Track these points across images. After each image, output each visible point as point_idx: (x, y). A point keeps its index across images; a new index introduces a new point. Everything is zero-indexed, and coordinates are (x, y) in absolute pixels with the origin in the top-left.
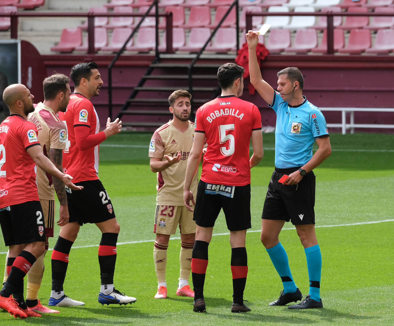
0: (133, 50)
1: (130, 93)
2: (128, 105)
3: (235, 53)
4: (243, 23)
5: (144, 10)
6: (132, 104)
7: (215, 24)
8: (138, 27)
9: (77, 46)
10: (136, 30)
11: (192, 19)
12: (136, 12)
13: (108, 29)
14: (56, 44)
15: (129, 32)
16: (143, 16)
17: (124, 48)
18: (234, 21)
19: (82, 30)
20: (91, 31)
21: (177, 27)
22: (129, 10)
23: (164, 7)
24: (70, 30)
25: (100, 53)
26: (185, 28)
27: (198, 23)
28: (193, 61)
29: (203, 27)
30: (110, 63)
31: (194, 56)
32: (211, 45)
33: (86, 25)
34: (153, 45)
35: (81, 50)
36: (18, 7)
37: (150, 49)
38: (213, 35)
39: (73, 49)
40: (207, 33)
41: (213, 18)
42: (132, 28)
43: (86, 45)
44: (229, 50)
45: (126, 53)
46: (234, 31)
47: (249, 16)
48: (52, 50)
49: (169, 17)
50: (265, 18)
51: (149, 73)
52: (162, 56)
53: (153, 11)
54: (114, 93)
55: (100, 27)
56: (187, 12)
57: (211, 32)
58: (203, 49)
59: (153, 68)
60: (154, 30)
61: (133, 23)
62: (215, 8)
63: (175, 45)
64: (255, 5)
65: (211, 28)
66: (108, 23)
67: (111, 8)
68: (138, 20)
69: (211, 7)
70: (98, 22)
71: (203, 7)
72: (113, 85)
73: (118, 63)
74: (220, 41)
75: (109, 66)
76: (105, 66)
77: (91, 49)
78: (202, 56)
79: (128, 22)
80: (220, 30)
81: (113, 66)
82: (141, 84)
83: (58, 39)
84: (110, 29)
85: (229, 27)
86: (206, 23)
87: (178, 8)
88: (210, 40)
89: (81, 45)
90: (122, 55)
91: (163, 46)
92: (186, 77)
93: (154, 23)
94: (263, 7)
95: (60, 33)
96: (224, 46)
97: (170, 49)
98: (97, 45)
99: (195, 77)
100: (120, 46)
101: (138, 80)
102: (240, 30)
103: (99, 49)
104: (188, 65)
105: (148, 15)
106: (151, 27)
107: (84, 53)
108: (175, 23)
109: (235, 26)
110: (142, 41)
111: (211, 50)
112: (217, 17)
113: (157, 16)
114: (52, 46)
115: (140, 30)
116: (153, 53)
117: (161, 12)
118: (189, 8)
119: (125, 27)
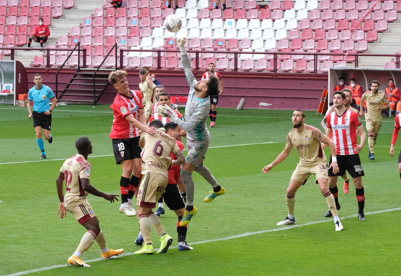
0: (68, 66)
1: (66, 85)
2: (65, 91)
3: (115, 68)
4: (119, 54)
5: (73, 47)
6: (67, 91)
7: (106, 54)
8: (70, 55)
9: (41, 63)
10: (69, 57)
11: (95, 52)
12: (69, 48)
13: (56, 56)
14: (32, 62)
15: (66, 57)
16: (73, 50)
17: (64, 65)
18: (115, 53)
19: (44, 56)
20: (48, 57)
21: (88, 55)
22: (66, 47)
23: (82, 46)
24: (38, 56)
25: (52, 67)
26: (91, 56)
27: (98, 54)
28: (96, 72)
29: (100, 55)
30: (57, 72)
31: (96, 69)
32: (104, 64)
33: (46, 54)
34: (77, 64)
35: (43, 65)
36: (15, 45)
37: (76, 66)
38: (105, 60)
39: (40, 65)
40: (102, 59)
41: (105, 51)
42: (67, 56)
43: (46, 63)
44: (112, 66)
45: (64, 67)
46: (115, 58)
47: (122, 51)
48: (30, 65)
49: (85, 51)
50: (129, 52)
51: (75, 77)
52: (81, 69)
53: (77, 48)
54: (58, 85)
55: (53, 55)
56: (93, 49)
57: (104, 58)
58: (100, 66)
59: (77, 74)
60: (77, 57)
61: (68, 53)
62: (106, 47)
63: (87, 64)
64: (124, 46)
65: (104, 56)
66: (56, 53)
67: (58, 46)
68: (70, 52)
69: (104, 46)
70: (51, 52)
71: (100, 46)
72: (58, 82)
73: (61, 72)
74: (108, 62)
75: (56, 74)
76: (55, 73)
77: (48, 65)
78: (100, 69)
79: (65, 53)
80: (108, 57)
81: (58, 73)
82: (71, 82)
83: (33, 60)
84: (57, 56)
85: (112, 56)
86: (102, 54)
87: (89, 47)
88: (103, 62)
89: (44, 63)
90: (63, 68)
91: (82, 64)
92: (92, 79)
93: (77, 53)
94: (128, 47)
95: (34, 57)
96: (110, 65)
97: (85, 66)
98: (51, 63)
99: (96, 79)
100: (62, 63)
101: (70, 80)
102: (117, 57)
103: (52, 65)
104: (93, 73)
105: (75, 50)
106: (76, 55)
107: (44, 67)
108: (87, 54)
109: (115, 55)
110: (72, 62)
111: (104, 67)
112: (107, 51)
113: (79, 50)
114: (30, 63)
115: (71, 57)
116: (77, 68)
117: (81, 49)
118: (94, 47)
119: (64, 55)
